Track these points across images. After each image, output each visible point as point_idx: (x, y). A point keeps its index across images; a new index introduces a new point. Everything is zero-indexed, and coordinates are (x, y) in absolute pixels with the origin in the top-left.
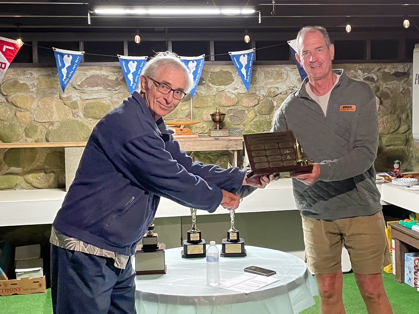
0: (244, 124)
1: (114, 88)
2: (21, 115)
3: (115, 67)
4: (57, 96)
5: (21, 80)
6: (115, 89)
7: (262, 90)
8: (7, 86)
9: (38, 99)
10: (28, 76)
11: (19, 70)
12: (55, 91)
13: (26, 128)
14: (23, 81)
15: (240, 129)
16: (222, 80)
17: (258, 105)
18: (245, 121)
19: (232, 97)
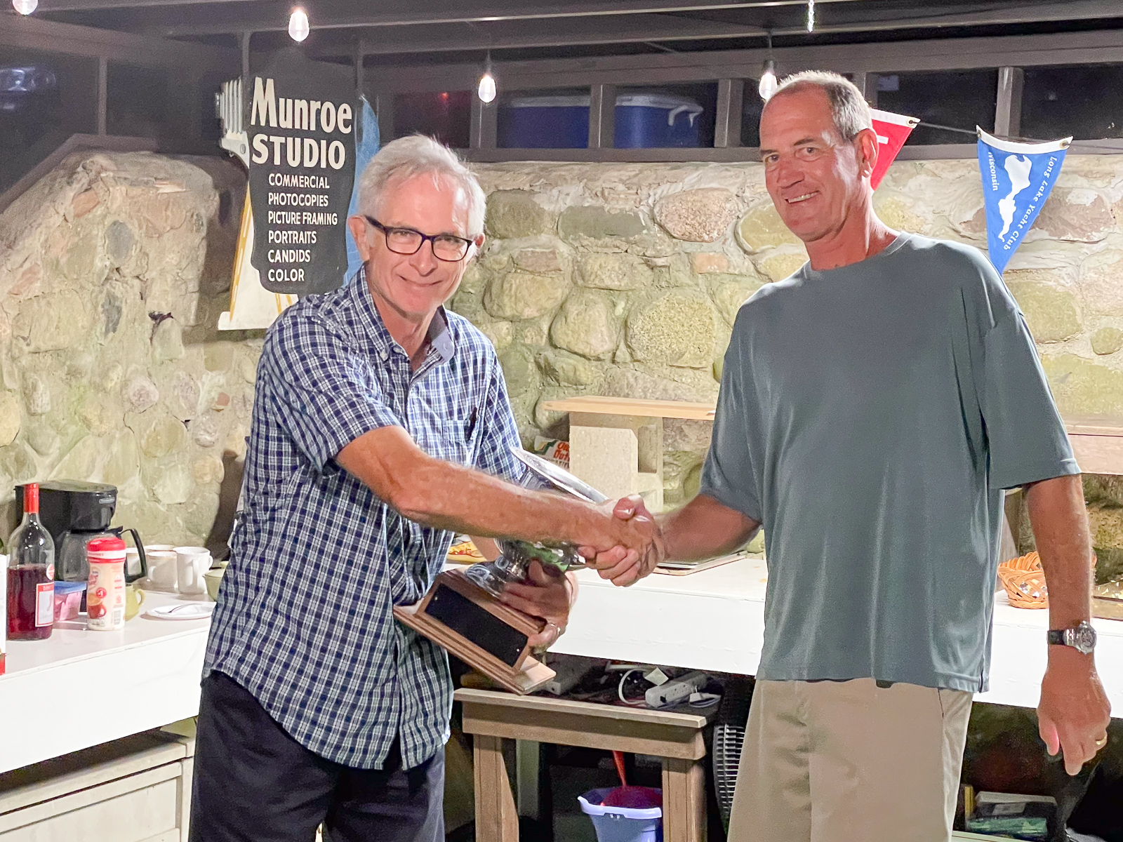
8: (754, 224)
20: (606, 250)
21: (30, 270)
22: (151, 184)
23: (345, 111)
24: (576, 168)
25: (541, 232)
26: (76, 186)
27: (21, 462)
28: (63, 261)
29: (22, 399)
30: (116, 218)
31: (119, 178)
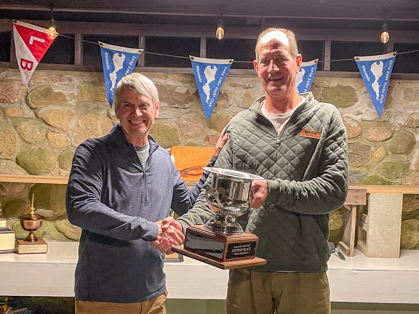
0: (368, 165)
1: (182, 106)
2: (54, 137)
3: (186, 75)
4: (104, 112)
5: (57, 87)
6: (184, 106)
7: (398, 117)
8: (37, 96)
9: (78, 116)
10: (66, 83)
11: (54, 74)
12: (101, 106)
13: (60, 156)
14: (59, 89)
15: (361, 174)
16: (340, 99)
17: (390, 139)
18: (370, 161)
19: (352, 125)
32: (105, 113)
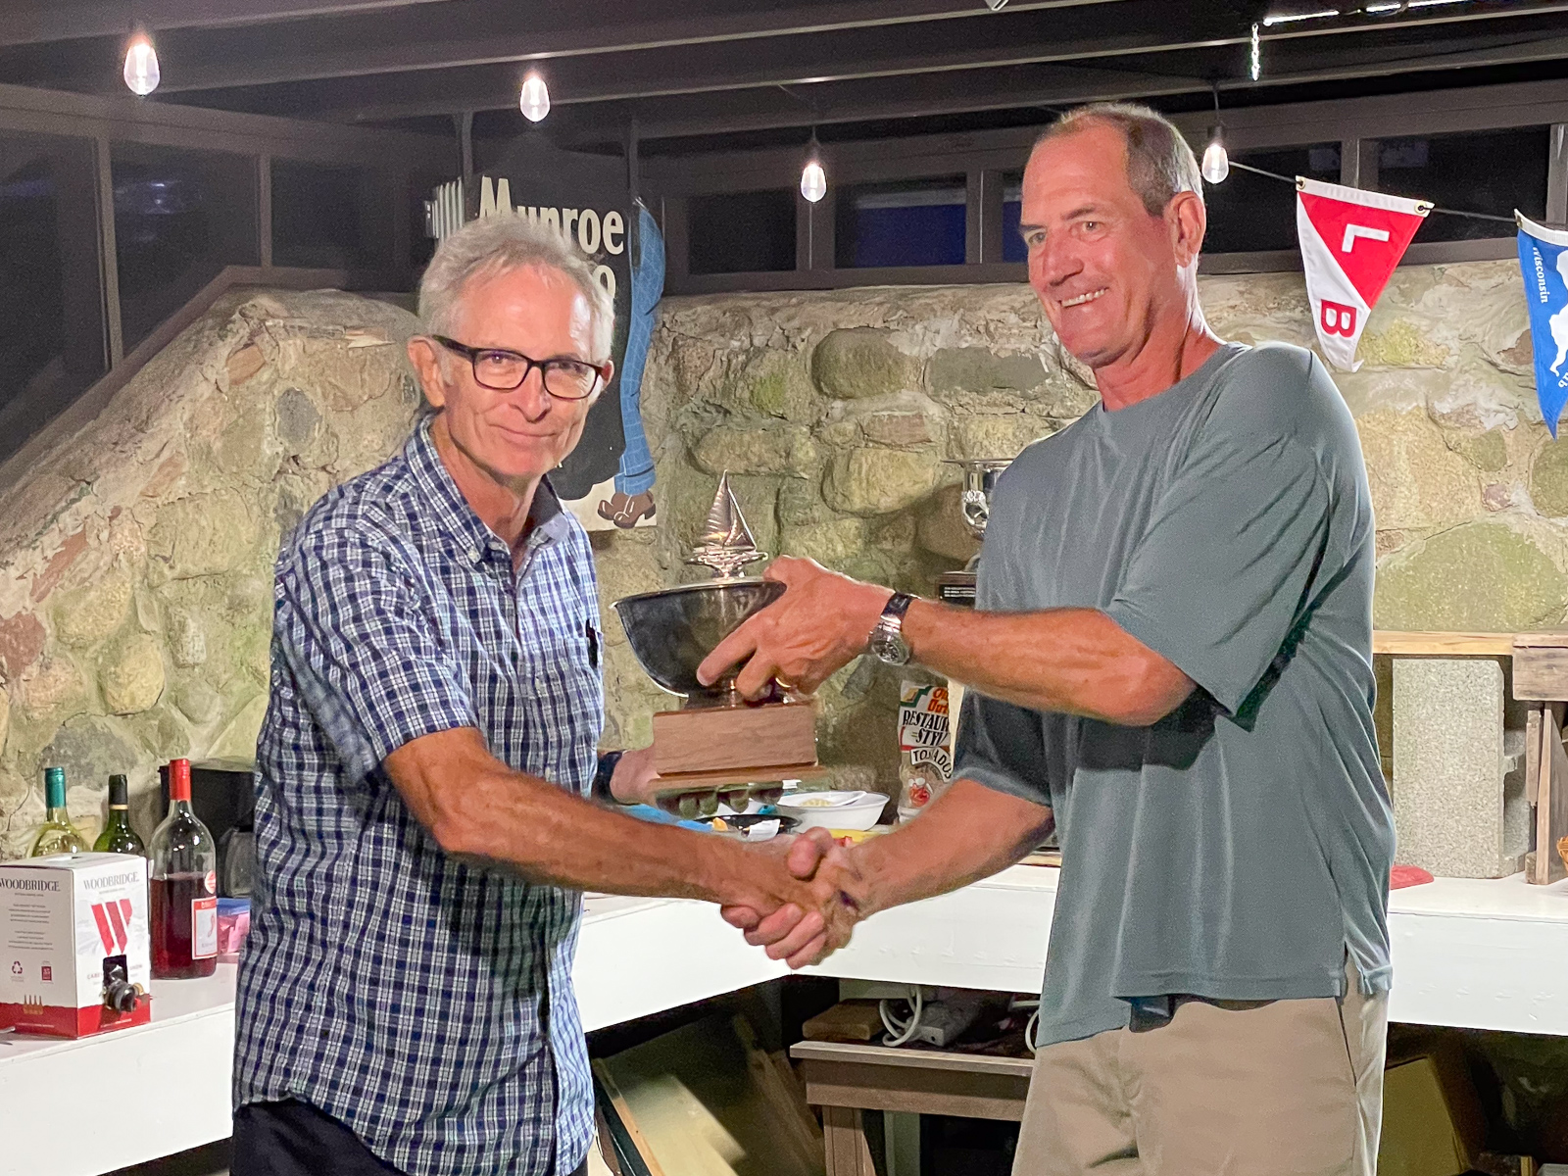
12: (1408, 383)
20: (995, 410)
21: (171, 459)
22: (337, 336)
23: (613, 223)
24: (949, 293)
25: (901, 387)
26: (232, 341)
27: (167, 732)
28: (217, 446)
29: (166, 645)
30: (290, 384)
31: (292, 327)
32: (1418, 407)
